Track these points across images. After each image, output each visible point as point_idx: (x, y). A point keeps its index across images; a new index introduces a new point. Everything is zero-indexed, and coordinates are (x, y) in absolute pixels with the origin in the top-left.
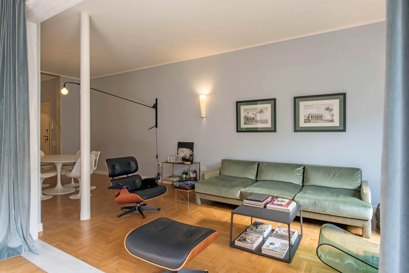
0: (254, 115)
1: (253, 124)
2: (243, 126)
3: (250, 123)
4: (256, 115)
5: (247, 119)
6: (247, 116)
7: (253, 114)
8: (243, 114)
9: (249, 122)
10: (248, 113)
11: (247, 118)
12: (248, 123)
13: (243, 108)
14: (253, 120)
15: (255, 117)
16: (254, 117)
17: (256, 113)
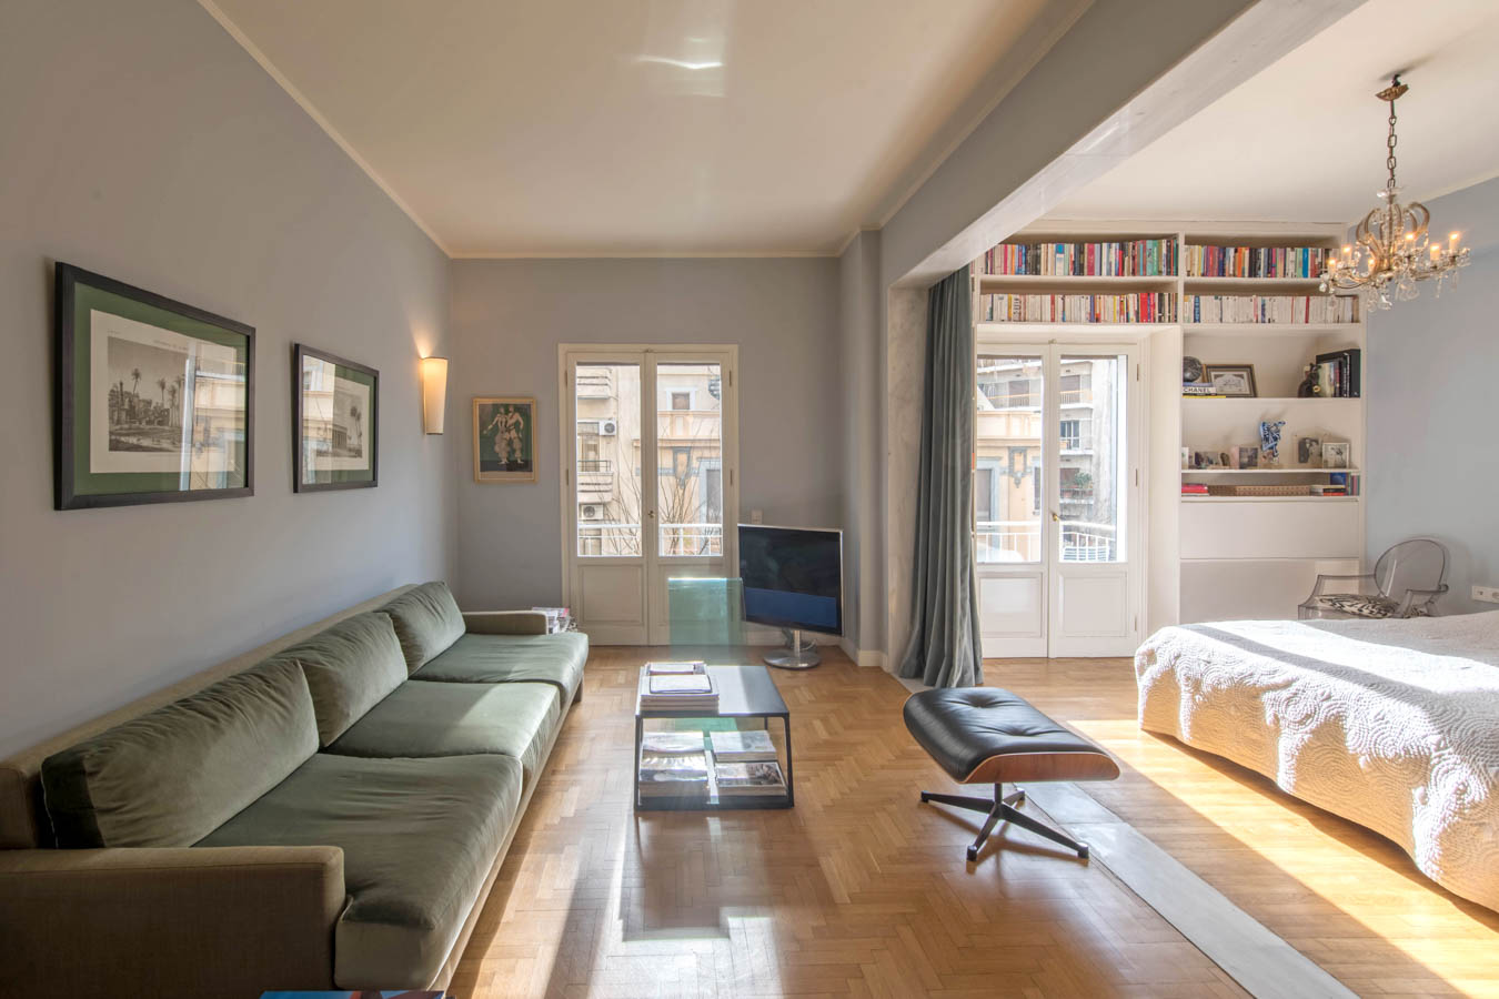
0: (167, 396)
1: (161, 450)
2: (103, 460)
3: (146, 442)
4: (173, 392)
5: (132, 413)
6: (128, 393)
7: (163, 386)
8: (102, 379)
9: (141, 433)
10: (137, 375)
11: (132, 407)
12: (133, 440)
13: (104, 327)
14: (160, 423)
15: (173, 404)
16: (167, 406)
17: (177, 386)
